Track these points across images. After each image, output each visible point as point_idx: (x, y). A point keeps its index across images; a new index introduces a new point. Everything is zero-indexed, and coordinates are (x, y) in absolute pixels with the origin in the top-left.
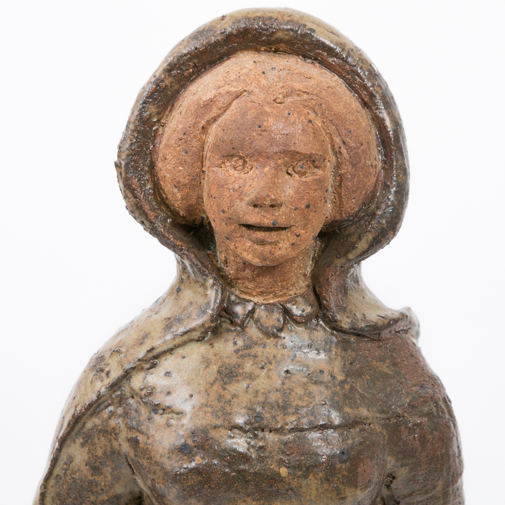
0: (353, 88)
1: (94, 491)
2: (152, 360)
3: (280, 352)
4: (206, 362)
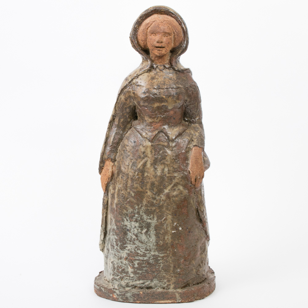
0: (177, 21)
1: (126, 105)
2: (137, 76)
3: (163, 74)
4: (148, 76)
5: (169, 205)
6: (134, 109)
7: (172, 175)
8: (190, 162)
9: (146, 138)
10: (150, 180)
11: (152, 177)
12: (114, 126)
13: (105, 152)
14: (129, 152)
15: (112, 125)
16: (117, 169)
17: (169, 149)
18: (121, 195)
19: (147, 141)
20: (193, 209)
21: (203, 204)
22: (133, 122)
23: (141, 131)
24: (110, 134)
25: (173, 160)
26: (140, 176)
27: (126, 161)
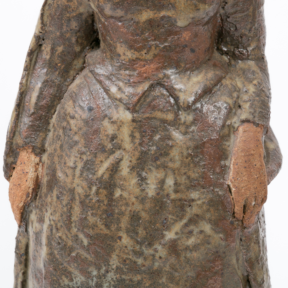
1: (68, 11)
5: (175, 271)
6: (90, 22)
7: (184, 197)
8: (232, 163)
9: (120, 100)
10: (129, 208)
11: (134, 200)
12: (40, 63)
13: (19, 129)
14: (76, 133)
15: (36, 59)
16: (47, 174)
17: (178, 129)
18: (56, 241)
19: (121, 109)
20: (236, 278)
21: (263, 265)
22: (88, 55)
23: (107, 82)
24: (31, 83)
25: (187, 158)
26: (102, 197)
27: (69, 157)
